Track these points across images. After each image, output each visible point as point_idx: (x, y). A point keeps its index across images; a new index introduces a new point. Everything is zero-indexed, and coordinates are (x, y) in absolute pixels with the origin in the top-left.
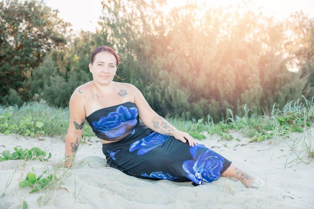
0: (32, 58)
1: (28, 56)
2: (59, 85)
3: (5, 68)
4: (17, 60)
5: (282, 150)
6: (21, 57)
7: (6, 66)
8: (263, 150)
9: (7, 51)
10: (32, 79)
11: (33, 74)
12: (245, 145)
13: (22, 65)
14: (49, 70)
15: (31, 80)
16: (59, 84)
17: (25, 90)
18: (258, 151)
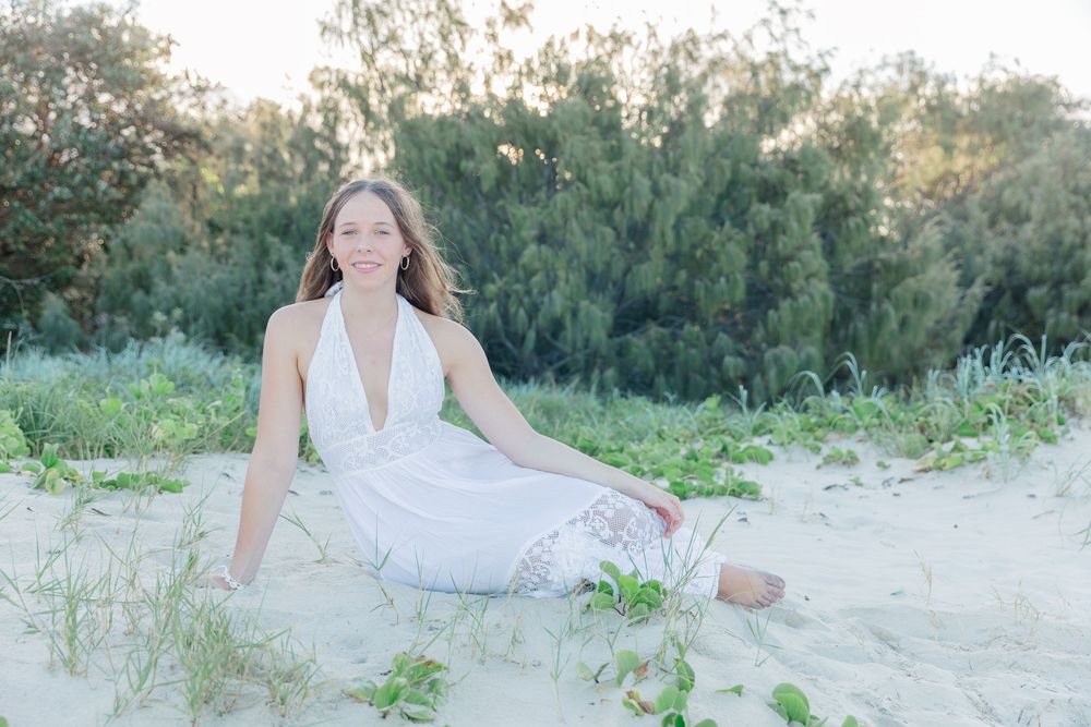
0: (105, 193)
1: (93, 186)
2: (203, 282)
3: (23, 224)
4: (58, 200)
5: (1033, 496)
6: (73, 189)
7: (27, 218)
8: (979, 495)
9: (29, 169)
10: (110, 262)
11: (112, 244)
12: (909, 480)
13: (74, 217)
14: (164, 230)
15: (104, 262)
16: (204, 278)
17: (85, 294)
18: (965, 498)
